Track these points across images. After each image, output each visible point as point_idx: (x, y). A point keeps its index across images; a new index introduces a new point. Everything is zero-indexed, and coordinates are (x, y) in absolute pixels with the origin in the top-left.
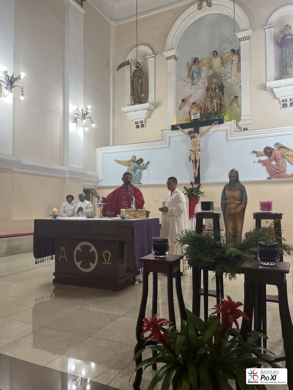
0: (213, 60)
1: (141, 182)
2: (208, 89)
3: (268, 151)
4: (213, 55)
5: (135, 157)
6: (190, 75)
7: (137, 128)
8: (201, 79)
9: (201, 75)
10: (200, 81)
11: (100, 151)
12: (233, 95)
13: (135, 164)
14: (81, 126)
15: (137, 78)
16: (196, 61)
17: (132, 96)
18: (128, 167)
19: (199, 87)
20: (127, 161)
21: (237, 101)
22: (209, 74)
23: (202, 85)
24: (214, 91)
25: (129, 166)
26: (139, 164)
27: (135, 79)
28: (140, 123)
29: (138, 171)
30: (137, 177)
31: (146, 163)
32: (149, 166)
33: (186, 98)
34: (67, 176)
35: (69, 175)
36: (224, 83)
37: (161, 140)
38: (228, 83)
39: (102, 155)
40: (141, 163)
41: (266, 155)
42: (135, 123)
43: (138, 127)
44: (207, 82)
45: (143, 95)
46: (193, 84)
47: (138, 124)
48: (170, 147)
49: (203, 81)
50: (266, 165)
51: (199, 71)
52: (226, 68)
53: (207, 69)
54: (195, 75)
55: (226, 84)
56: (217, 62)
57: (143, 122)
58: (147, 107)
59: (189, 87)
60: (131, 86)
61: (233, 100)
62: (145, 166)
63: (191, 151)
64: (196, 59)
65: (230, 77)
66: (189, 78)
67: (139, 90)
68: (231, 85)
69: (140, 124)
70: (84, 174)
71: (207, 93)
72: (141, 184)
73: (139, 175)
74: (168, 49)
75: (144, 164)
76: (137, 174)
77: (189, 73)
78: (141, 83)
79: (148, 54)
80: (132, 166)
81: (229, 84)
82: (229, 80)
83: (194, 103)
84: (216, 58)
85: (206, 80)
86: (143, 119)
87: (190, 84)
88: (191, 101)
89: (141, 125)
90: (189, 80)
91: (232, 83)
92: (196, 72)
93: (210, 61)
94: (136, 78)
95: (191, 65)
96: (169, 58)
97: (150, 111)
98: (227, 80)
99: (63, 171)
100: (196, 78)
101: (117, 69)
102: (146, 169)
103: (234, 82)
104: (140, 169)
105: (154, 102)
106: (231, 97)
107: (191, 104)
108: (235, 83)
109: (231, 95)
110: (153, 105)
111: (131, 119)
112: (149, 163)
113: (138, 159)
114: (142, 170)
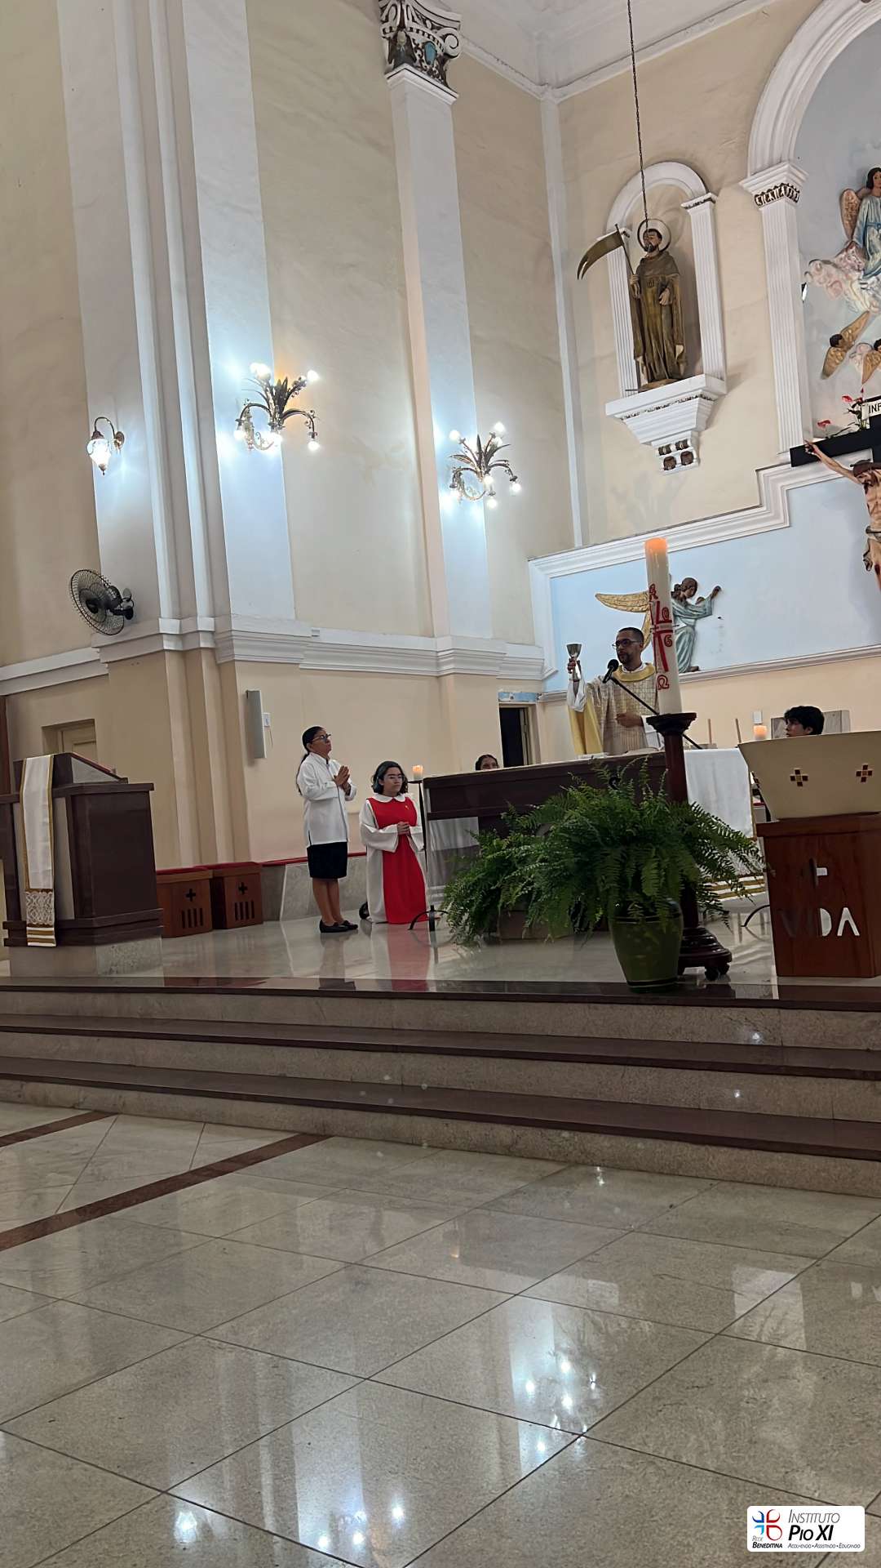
1: (694, 665)
6: (855, 240)
7: (666, 468)
11: (542, 569)
14: (476, 497)
15: (654, 288)
16: (873, 181)
17: (638, 356)
18: (644, 614)
20: (640, 595)
26: (682, 600)
27: (646, 294)
28: (678, 449)
30: (681, 647)
31: (711, 592)
33: (847, 328)
34: (446, 668)
35: (452, 666)
37: (758, 504)
39: (551, 582)
40: (691, 596)
42: (657, 452)
43: (669, 463)
45: (680, 349)
46: (868, 273)
47: (670, 455)
48: (790, 526)
54: (874, 235)
57: (689, 443)
58: (700, 392)
60: (633, 321)
62: (707, 605)
63: (868, 532)
64: (873, 172)
67: (664, 330)
69: (677, 455)
70: (500, 657)
72: (697, 669)
73: (686, 638)
74: (759, 166)
75: (701, 599)
77: (850, 232)
78: (671, 306)
79: (688, 192)
83: (877, 344)
86: (687, 435)
89: (682, 455)
92: (879, 226)
94: (650, 290)
96: (767, 196)
97: (710, 399)
99: (434, 654)
100: (879, 247)
101: (582, 264)
102: (711, 614)
104: (690, 616)
105: (721, 364)
107: (866, 350)
110: (722, 379)
111: (642, 439)
112: (719, 594)
113: (680, 583)
114: (696, 619)
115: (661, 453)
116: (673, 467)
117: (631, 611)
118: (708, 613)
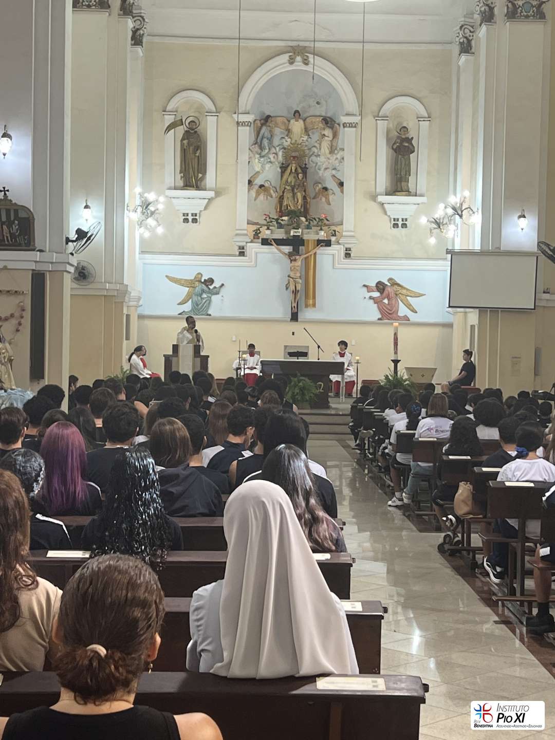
0: (292, 121)
1: (209, 313)
2: (284, 168)
3: (380, 287)
4: (294, 115)
5: (202, 275)
6: (258, 141)
7: (184, 222)
8: (273, 150)
9: (272, 143)
10: (272, 152)
12: (320, 183)
13: (203, 285)
15: (193, 147)
16: (266, 120)
17: (182, 173)
18: (188, 289)
19: (269, 160)
20: (188, 280)
21: (327, 195)
22: (285, 141)
23: (274, 157)
24: (296, 175)
25: (191, 287)
26: (207, 286)
28: (192, 216)
29: (206, 296)
30: (205, 306)
31: (220, 284)
32: (223, 290)
33: (252, 177)
36: (307, 163)
38: (312, 161)
40: (211, 285)
41: (378, 291)
42: (182, 215)
43: (186, 220)
44: (280, 154)
45: (200, 175)
46: (261, 157)
47: (187, 217)
48: (256, 266)
49: (275, 151)
50: (377, 303)
51: (271, 136)
52: (310, 138)
53: (282, 133)
54: (265, 142)
55: (309, 162)
56: (297, 126)
57: (198, 215)
58: (210, 197)
59: (257, 160)
61: (319, 190)
62: (218, 290)
63: (289, 276)
64: (269, 117)
65: (315, 154)
66: (256, 145)
67: (196, 166)
68: (317, 167)
69: (190, 218)
71: (283, 173)
72: (210, 315)
73: (208, 302)
74: (240, 112)
75: (215, 287)
76: (204, 301)
77: (256, 137)
78: (199, 157)
79: (209, 109)
80: (197, 288)
81: (314, 165)
82: (313, 158)
83: (261, 186)
84: (298, 121)
85: (279, 151)
86: (197, 212)
87: (257, 156)
88: (258, 181)
89: (193, 219)
90: (257, 149)
91: (319, 164)
92: (268, 139)
93: (287, 122)
94: (191, 147)
95: (259, 125)
96: (242, 124)
98: (312, 158)
100: (267, 148)
101: (166, 130)
102: (218, 294)
103: (323, 164)
104: (210, 293)
105: (215, 186)
106: (318, 186)
107: (257, 187)
108: (324, 166)
109: (317, 183)
111: (177, 208)
112: (223, 287)
113: (207, 279)
114: (212, 295)
115: (184, 216)
116: (188, 222)
117: (183, 286)
118: (217, 293)
